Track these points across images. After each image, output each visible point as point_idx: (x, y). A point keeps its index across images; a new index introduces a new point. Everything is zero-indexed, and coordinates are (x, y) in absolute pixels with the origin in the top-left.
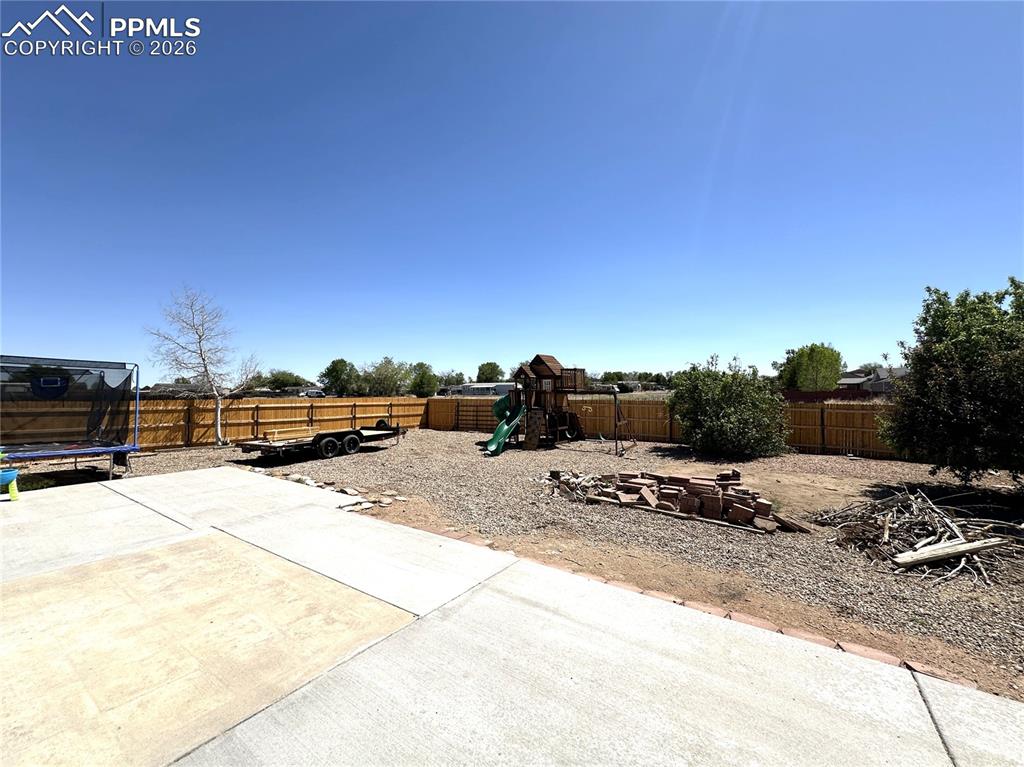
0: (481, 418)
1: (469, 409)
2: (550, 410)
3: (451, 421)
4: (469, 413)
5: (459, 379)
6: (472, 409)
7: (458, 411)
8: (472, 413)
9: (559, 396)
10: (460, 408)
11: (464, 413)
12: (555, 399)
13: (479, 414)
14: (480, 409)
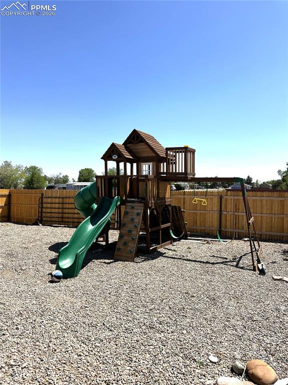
0: (67, 211)
1: (54, 200)
2: (152, 202)
3: (34, 214)
4: (54, 206)
5: (65, 180)
6: (57, 200)
7: (42, 203)
8: (57, 206)
9: (162, 184)
10: (45, 200)
11: (49, 205)
12: (158, 189)
13: (65, 206)
14: (67, 200)
